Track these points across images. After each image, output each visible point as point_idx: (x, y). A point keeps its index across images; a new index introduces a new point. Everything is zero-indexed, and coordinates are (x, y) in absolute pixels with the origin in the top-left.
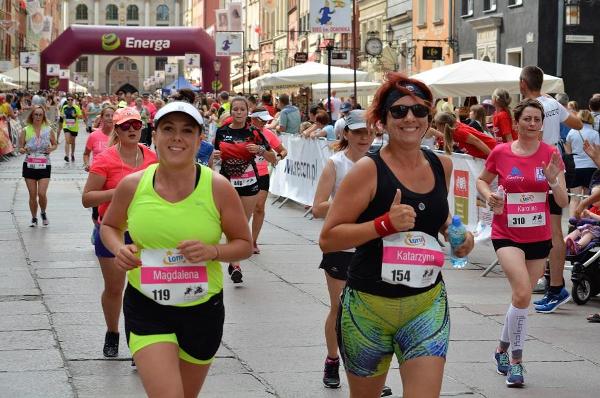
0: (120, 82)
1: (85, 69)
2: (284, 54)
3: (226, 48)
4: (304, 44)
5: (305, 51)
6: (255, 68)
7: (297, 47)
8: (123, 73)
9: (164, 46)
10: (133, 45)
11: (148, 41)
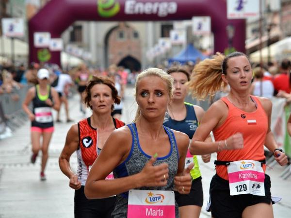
0: (120, 54)
1: (80, 39)
3: (240, 8)
8: (123, 44)
9: (169, 11)
10: (134, 9)
11: (150, 5)
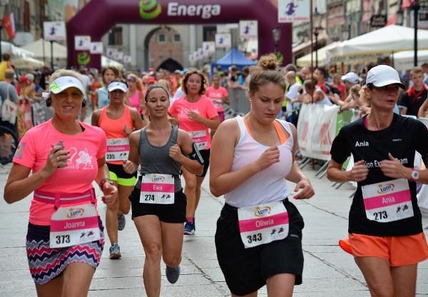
0: (161, 57)
1: (120, 43)
2: (357, 17)
3: (291, 12)
4: (382, 4)
5: (383, 13)
6: (322, 36)
7: (373, 8)
8: (164, 46)
9: (213, 13)
10: (177, 11)
11: (194, 7)
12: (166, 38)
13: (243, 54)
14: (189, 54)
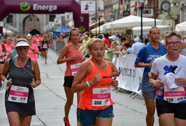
0: (31, 28)
1: (12, 22)
2: (117, 12)
4: (128, 6)
5: (128, 10)
6: (102, 20)
7: (124, 8)
8: (32, 24)
9: (54, 9)
10: (37, 8)
11: (45, 6)
12: (33, 20)
13: (67, 28)
14: (43, 27)
